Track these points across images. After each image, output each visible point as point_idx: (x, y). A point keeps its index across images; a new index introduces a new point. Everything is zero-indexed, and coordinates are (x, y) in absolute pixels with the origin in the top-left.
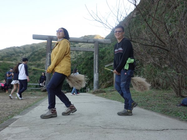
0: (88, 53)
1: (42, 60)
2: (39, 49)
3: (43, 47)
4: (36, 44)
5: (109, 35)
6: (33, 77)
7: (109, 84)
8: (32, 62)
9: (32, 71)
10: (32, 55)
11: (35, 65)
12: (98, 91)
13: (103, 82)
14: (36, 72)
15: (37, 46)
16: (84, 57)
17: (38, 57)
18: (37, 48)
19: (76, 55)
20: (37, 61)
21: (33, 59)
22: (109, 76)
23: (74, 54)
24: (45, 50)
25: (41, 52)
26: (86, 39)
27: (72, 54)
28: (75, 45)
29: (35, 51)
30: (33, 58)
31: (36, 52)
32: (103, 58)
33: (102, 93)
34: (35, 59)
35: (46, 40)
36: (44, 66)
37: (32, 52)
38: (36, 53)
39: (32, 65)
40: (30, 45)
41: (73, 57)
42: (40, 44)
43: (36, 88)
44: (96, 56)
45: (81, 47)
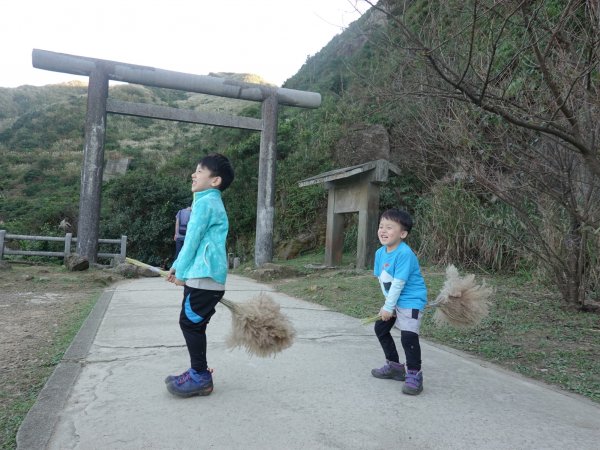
0: (222, 133)
1: (57, 145)
2: (46, 106)
3: (61, 103)
4: (35, 88)
5: (294, 77)
6: (25, 204)
7: (304, 243)
8: (20, 151)
9: (21, 182)
10: (21, 126)
11: (30, 163)
12: (275, 272)
13: (284, 237)
14: (36, 187)
15: (38, 96)
16: (209, 146)
17: (41, 134)
18: (40, 103)
19: (179, 135)
20: (40, 149)
21: (24, 141)
22: (304, 216)
24: (67, 112)
25: (54, 119)
26: (237, 85)
28: (174, 102)
29: (30, 111)
30: (23, 138)
32: (287, 156)
33: (287, 277)
34: (31, 141)
35: (86, 73)
36: (63, 167)
37: (19, 115)
38: (35, 121)
39: (18, 162)
40: (13, 89)
43: (42, 253)
44: (267, 147)
45: (197, 109)
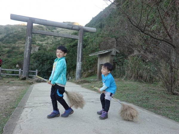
0: (66, 40)
1: (17, 42)
2: (14, 31)
3: (19, 30)
5: (88, 23)
6: (7, 60)
7: (91, 73)
8: (6, 44)
9: (6, 53)
10: (7, 37)
11: (9, 48)
12: (82, 81)
13: (84, 71)
14: (11, 55)
15: (12, 28)
16: (63, 43)
17: (13, 39)
18: (12, 30)
20: (12, 44)
21: (7, 41)
22: (91, 65)
23: (51, 39)
24: (20, 33)
25: (17, 35)
26: (71, 25)
27: (50, 39)
28: (53, 30)
29: (9, 32)
31: (12, 33)
32: (86, 47)
34: (9, 41)
35: (26, 21)
36: (19, 49)
37: (6, 33)
38: (11, 35)
39: (5, 47)
41: (50, 43)
42: (16, 26)
43: (12, 74)
44: (80, 44)
45: (59, 32)
